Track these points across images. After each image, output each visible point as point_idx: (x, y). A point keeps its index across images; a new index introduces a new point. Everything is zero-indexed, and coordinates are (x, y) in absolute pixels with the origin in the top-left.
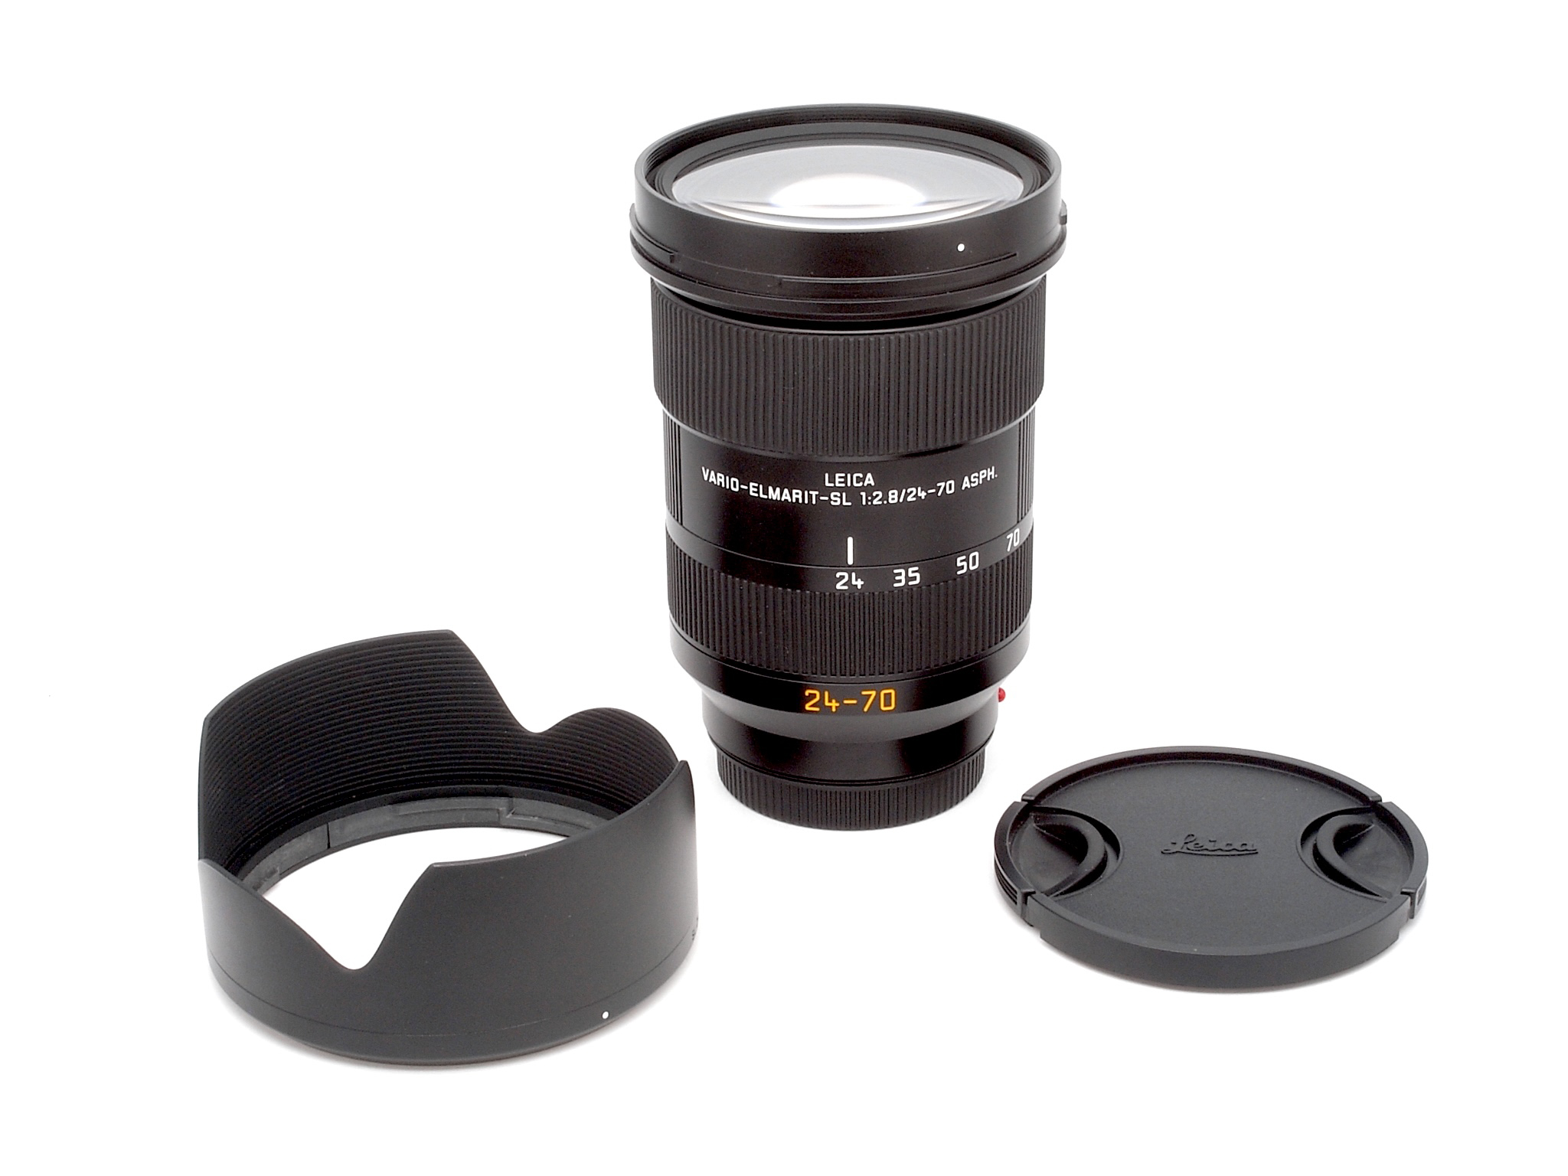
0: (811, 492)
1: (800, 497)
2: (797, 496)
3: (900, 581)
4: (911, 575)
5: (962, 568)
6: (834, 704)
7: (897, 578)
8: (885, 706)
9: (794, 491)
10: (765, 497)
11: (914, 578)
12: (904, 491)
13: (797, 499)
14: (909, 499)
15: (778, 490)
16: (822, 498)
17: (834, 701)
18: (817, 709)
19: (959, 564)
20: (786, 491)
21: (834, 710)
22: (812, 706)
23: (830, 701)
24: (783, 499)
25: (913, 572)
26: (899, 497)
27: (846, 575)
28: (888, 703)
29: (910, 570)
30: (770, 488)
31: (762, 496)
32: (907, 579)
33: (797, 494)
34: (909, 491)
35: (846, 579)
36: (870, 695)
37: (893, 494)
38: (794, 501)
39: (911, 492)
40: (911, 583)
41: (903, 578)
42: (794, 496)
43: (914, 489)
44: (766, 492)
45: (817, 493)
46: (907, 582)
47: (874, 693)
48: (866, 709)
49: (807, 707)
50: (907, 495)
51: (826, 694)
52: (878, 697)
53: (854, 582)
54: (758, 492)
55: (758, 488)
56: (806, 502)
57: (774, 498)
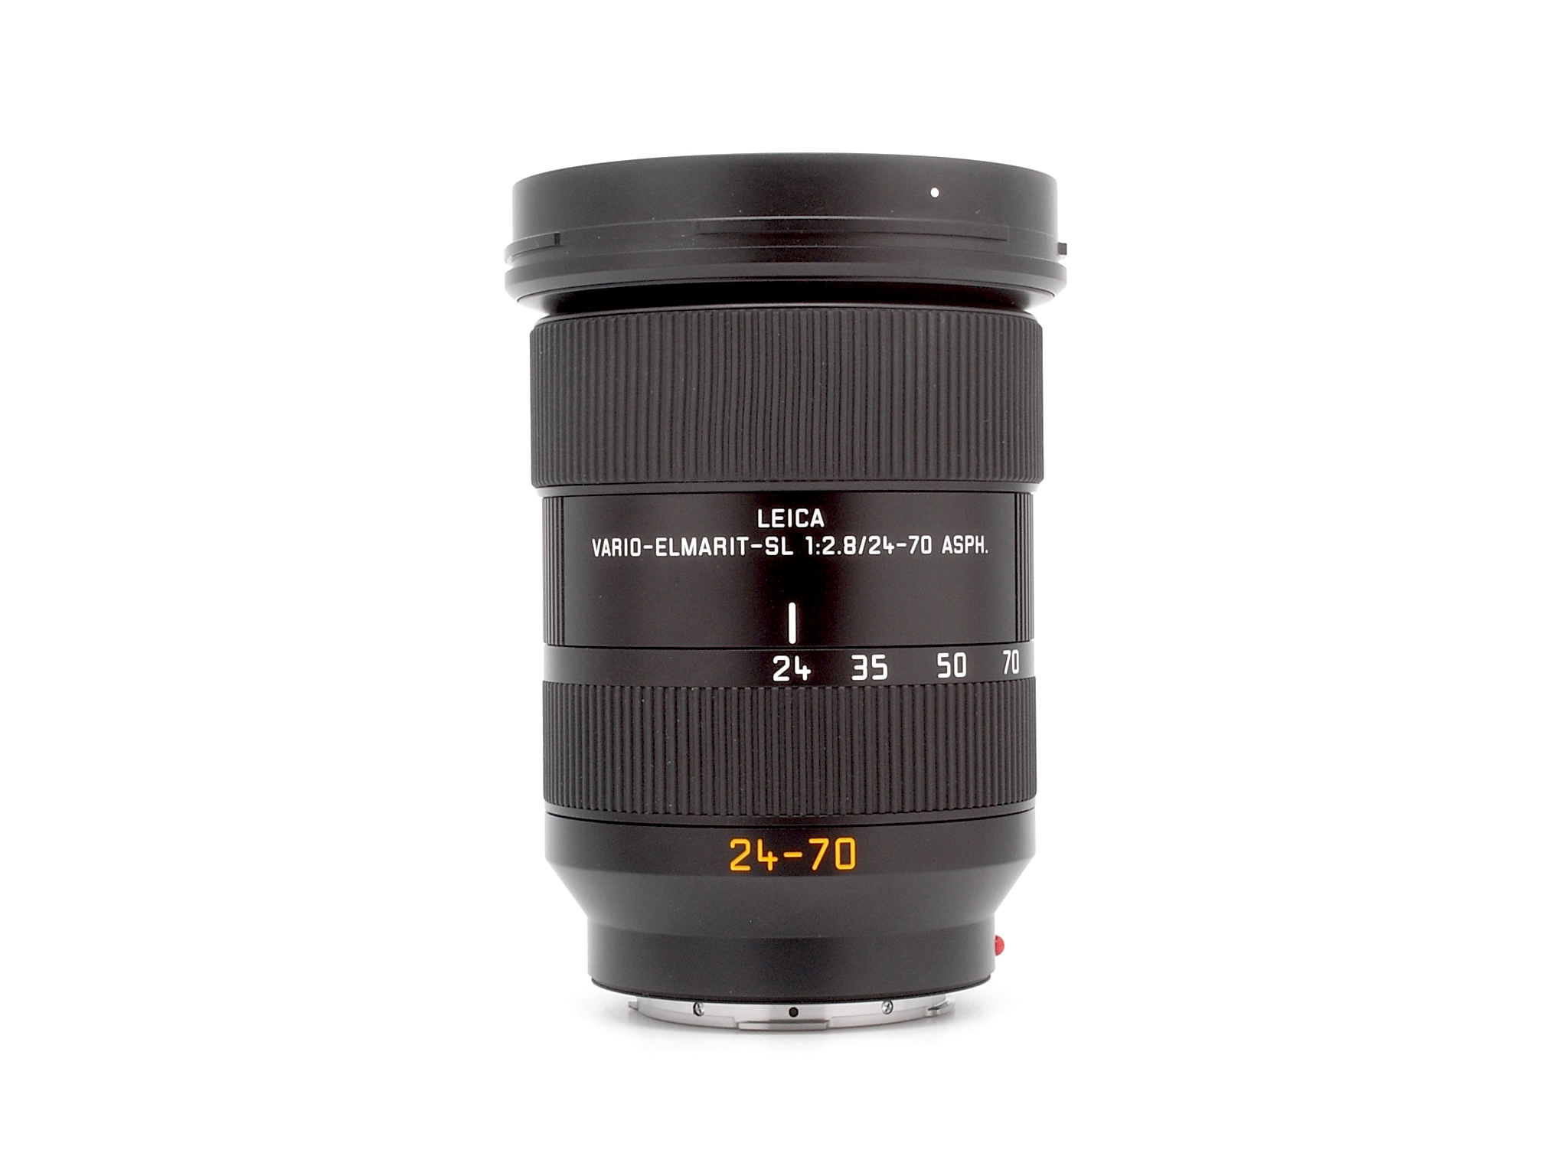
0: (738, 539)
1: (723, 546)
2: (720, 546)
3: (860, 673)
4: (875, 665)
5: (944, 669)
6: (771, 860)
7: (857, 667)
8: (842, 863)
9: (716, 539)
10: (677, 554)
11: (880, 671)
12: (864, 538)
13: (720, 550)
14: (872, 551)
15: (694, 540)
16: (753, 546)
17: (770, 854)
18: (747, 868)
19: (940, 663)
20: (705, 540)
21: (770, 868)
22: (739, 864)
23: (765, 855)
24: (700, 554)
25: (878, 661)
26: (858, 546)
27: (786, 659)
28: (845, 860)
29: (875, 657)
30: (684, 540)
31: (672, 554)
32: (872, 671)
33: (720, 543)
34: (871, 540)
35: (787, 665)
36: (821, 845)
37: (850, 541)
38: (716, 553)
39: (875, 541)
40: (875, 677)
41: (864, 667)
42: (716, 546)
43: (878, 538)
44: (677, 548)
45: (747, 539)
46: (870, 675)
47: (825, 842)
48: (815, 867)
49: (733, 867)
50: (869, 545)
51: (760, 842)
52: (832, 847)
53: (798, 671)
54: (667, 550)
55: (667, 543)
56: (732, 553)
57: (689, 554)
